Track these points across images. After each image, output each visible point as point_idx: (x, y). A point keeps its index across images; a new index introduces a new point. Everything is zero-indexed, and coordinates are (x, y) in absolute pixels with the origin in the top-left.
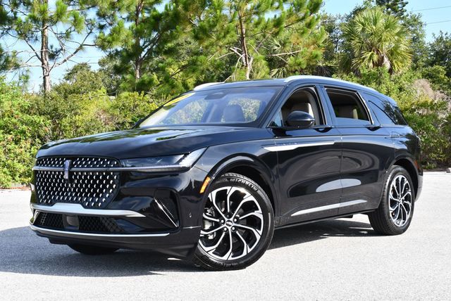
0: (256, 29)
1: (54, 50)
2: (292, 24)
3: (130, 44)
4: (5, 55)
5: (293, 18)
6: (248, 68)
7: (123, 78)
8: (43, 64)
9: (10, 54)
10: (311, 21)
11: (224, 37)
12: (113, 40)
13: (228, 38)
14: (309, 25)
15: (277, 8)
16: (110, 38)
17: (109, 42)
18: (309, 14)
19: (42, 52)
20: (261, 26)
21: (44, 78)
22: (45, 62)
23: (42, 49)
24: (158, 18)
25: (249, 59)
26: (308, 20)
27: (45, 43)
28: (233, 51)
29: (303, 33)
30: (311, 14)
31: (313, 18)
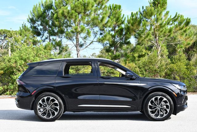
0: (161, 34)
1: (82, 43)
2: (178, 31)
3: (110, 40)
4: (62, 46)
5: (178, 28)
6: (159, 49)
7: (109, 54)
8: (77, 49)
9: (64, 46)
10: (186, 29)
11: (147, 37)
12: (103, 39)
13: (149, 37)
14: (185, 31)
15: (172, 24)
16: (102, 39)
17: (102, 40)
18: (185, 26)
19: (76, 45)
20: (163, 32)
21: (77, 54)
22: (78, 48)
23: (76, 43)
24: (122, 30)
25: (159, 46)
26: (184, 29)
27: (77, 41)
28: (152, 42)
29: (182, 35)
30: (186, 26)
31: (187, 28)
